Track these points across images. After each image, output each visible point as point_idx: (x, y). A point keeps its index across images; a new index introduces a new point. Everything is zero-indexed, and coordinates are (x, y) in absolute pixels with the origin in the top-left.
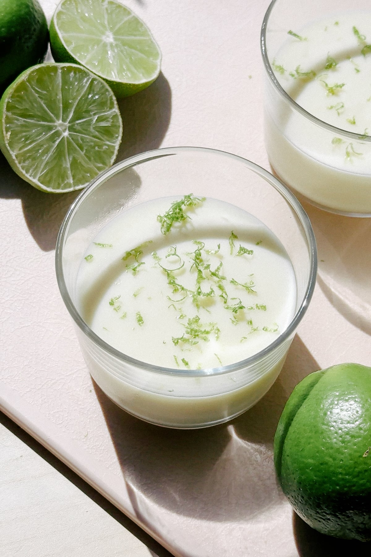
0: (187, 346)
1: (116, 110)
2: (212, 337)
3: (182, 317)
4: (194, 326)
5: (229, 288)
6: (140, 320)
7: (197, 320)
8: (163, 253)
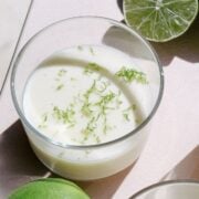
0: (56, 115)
1: (189, 23)
2: (68, 124)
3: (72, 105)
4: (69, 114)
5: (101, 120)
6: (59, 88)
7: (73, 113)
8: (104, 80)
